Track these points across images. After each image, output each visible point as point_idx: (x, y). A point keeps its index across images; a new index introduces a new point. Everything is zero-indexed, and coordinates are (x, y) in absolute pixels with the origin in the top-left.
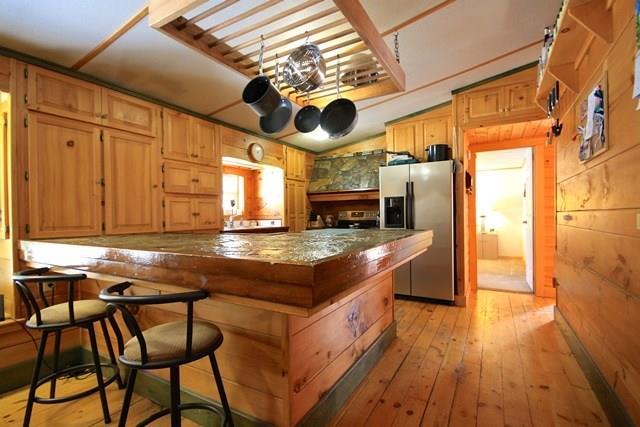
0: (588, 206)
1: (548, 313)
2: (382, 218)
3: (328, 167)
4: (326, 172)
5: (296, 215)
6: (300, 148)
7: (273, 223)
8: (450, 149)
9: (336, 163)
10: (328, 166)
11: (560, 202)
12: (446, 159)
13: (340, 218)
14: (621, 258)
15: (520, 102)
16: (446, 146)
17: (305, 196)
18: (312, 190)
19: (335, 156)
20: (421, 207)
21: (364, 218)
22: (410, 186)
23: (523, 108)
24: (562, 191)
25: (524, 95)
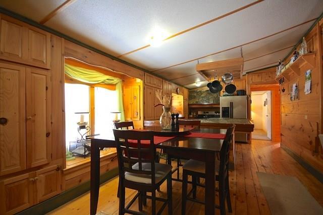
0: (293, 112)
1: (278, 145)
2: (221, 114)
3: (195, 95)
4: (195, 97)
6: (187, 88)
8: (246, 92)
9: (199, 93)
11: (282, 110)
12: (244, 95)
14: (302, 125)
15: (269, 78)
16: (243, 90)
17: (188, 105)
18: (190, 103)
19: (198, 91)
20: (235, 111)
21: (209, 114)
22: (231, 104)
23: (270, 80)
24: (283, 107)
25: (270, 76)
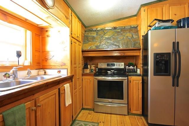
4: (93, 38)
5: (77, 65)
7: (59, 72)
9: (100, 33)
10: (95, 35)
13: (99, 67)
17: (81, 53)
18: (85, 49)
19: (99, 29)
22: (176, 45)
